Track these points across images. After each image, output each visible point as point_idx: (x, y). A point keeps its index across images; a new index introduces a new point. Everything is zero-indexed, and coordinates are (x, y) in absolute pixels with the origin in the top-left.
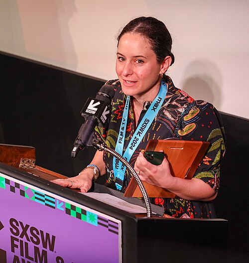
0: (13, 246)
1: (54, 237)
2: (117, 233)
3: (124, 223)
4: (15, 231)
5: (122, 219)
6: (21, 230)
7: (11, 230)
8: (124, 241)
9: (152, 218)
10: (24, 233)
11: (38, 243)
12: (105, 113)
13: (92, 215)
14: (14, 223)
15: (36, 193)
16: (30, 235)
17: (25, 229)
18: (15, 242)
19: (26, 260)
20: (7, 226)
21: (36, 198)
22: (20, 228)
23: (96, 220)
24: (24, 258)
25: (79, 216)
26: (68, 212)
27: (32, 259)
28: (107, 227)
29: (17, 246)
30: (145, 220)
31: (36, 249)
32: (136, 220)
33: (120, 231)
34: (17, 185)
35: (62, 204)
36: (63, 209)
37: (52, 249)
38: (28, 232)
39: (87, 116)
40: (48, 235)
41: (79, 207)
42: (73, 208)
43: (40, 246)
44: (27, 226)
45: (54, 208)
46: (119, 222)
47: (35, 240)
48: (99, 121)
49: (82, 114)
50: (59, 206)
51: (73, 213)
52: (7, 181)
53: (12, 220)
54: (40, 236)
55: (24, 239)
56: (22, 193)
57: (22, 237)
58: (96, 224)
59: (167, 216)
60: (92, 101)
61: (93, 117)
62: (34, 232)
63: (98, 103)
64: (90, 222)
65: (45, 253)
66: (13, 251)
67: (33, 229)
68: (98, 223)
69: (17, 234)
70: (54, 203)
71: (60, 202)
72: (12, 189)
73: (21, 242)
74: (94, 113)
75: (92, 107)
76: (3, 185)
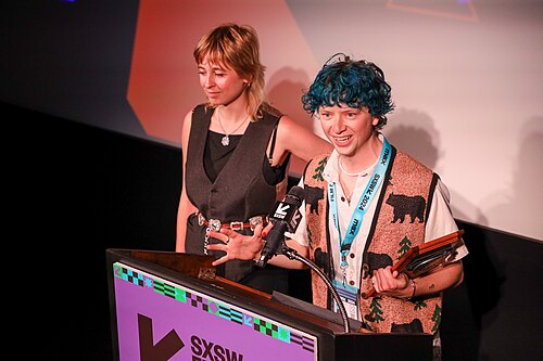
1: (241, 356)
2: (313, 351)
3: (320, 339)
4: (197, 350)
5: (318, 335)
6: (204, 350)
7: (193, 349)
9: (350, 334)
10: (208, 352)
12: (296, 217)
13: (284, 331)
14: (196, 341)
15: (220, 307)
16: (214, 354)
17: (208, 348)
20: (188, 344)
21: (220, 313)
22: (202, 346)
23: (289, 337)
25: (269, 332)
26: (257, 327)
28: (301, 344)
30: (343, 336)
32: (334, 336)
33: (315, 348)
34: (200, 299)
35: (250, 319)
36: (251, 325)
38: (212, 351)
39: (276, 221)
40: (234, 354)
41: (270, 322)
42: (263, 323)
44: (211, 344)
45: (241, 323)
46: (315, 338)
48: (288, 226)
49: (270, 219)
50: (247, 322)
51: (263, 330)
52: (188, 295)
53: (193, 338)
54: (225, 356)
55: (207, 359)
56: (205, 308)
57: (205, 356)
58: (289, 342)
60: (281, 205)
61: (282, 222)
62: (219, 351)
63: (288, 207)
64: (282, 339)
67: (217, 347)
68: (292, 340)
69: (199, 353)
70: (241, 318)
71: (248, 316)
72: (194, 303)
74: (283, 217)
75: (281, 211)
76: (184, 299)
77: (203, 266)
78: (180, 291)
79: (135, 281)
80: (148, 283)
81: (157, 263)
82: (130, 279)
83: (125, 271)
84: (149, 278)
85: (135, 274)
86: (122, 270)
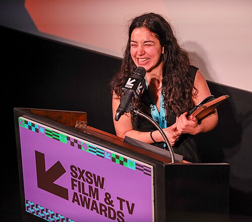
0: (73, 185)
1: (103, 179)
2: (150, 175)
3: (155, 167)
4: (74, 174)
5: (154, 165)
6: (79, 174)
7: (71, 173)
8: (155, 181)
9: (175, 164)
10: (81, 176)
11: (91, 183)
12: (139, 87)
13: (131, 162)
14: (74, 169)
15: (89, 147)
16: (85, 177)
17: (82, 173)
18: (75, 183)
19: (83, 195)
20: (68, 171)
21: (90, 150)
22: (78, 172)
23: (135, 166)
24: (81, 194)
25: (121, 163)
26: (113, 160)
27: (87, 195)
28: (143, 171)
29: (76, 186)
30: (170, 165)
31: (90, 188)
32: (164, 166)
33: (152, 173)
34: (76, 141)
35: (109, 154)
36: (110, 158)
37: (102, 187)
38: (84, 175)
39: (126, 90)
40: (99, 177)
41: (122, 156)
42: (118, 157)
43: (93, 185)
44: (84, 171)
45: (103, 157)
46: (152, 167)
47: (90, 181)
48: (135, 93)
49: (123, 88)
50: (107, 156)
51: (118, 161)
52: (68, 138)
53: (72, 167)
54: (93, 178)
55: (81, 180)
56: (80, 147)
57: (79, 178)
58: (135, 169)
59: (185, 162)
60: (130, 79)
61: (131, 90)
62: (89, 175)
63: (134, 80)
64: (130, 167)
65: (97, 190)
66: (73, 189)
67: (87, 173)
68: (136, 168)
69: (76, 177)
70: (103, 154)
71: (108, 153)
72: (72, 144)
73: (79, 182)
74: (131, 87)
75: (130, 83)
76: (65, 141)
77: (78, 119)
78: (63, 136)
79: (33, 129)
80: (42, 131)
81: (47, 117)
82: (30, 128)
83: (26, 123)
84: (43, 127)
85: (33, 125)
86: (24, 122)
